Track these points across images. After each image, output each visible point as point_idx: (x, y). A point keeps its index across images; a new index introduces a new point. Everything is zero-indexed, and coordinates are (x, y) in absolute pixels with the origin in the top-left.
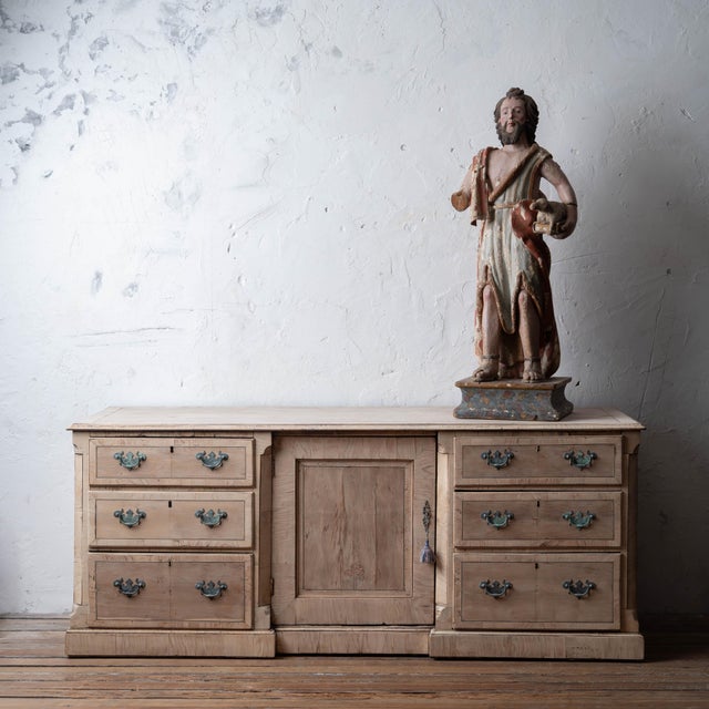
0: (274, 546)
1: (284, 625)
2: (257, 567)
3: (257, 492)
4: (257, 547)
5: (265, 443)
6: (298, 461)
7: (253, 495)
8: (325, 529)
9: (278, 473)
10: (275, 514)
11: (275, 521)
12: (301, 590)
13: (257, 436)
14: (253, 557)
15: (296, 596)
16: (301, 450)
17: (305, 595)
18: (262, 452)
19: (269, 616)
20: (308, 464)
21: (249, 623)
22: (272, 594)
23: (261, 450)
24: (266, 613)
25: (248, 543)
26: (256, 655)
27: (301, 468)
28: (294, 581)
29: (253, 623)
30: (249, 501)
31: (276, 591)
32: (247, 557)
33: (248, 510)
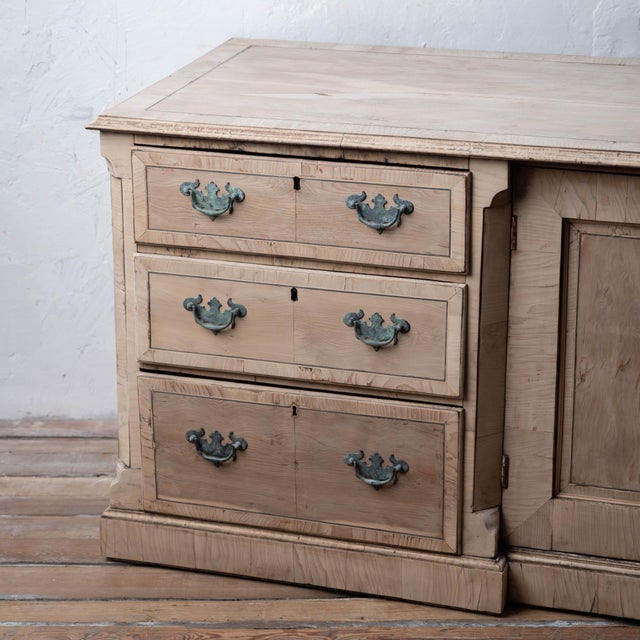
0: (510, 395)
1: (526, 549)
2: (470, 436)
3: (474, 284)
4: (473, 396)
5: (492, 183)
6: (567, 224)
7: (466, 291)
8: (621, 368)
9: (522, 244)
10: (514, 330)
11: (512, 341)
12: (565, 484)
13: (475, 168)
14: (463, 416)
15: (554, 496)
16: (575, 201)
17: (570, 494)
18: (487, 203)
19: (493, 533)
20: (591, 229)
21: (451, 542)
22: (505, 485)
23: (484, 199)
24: (488, 526)
25: (453, 388)
26: (463, 606)
27: (574, 237)
28: (550, 466)
29: (460, 542)
30: (456, 303)
31: (512, 480)
32: (452, 415)
33: (455, 322)
